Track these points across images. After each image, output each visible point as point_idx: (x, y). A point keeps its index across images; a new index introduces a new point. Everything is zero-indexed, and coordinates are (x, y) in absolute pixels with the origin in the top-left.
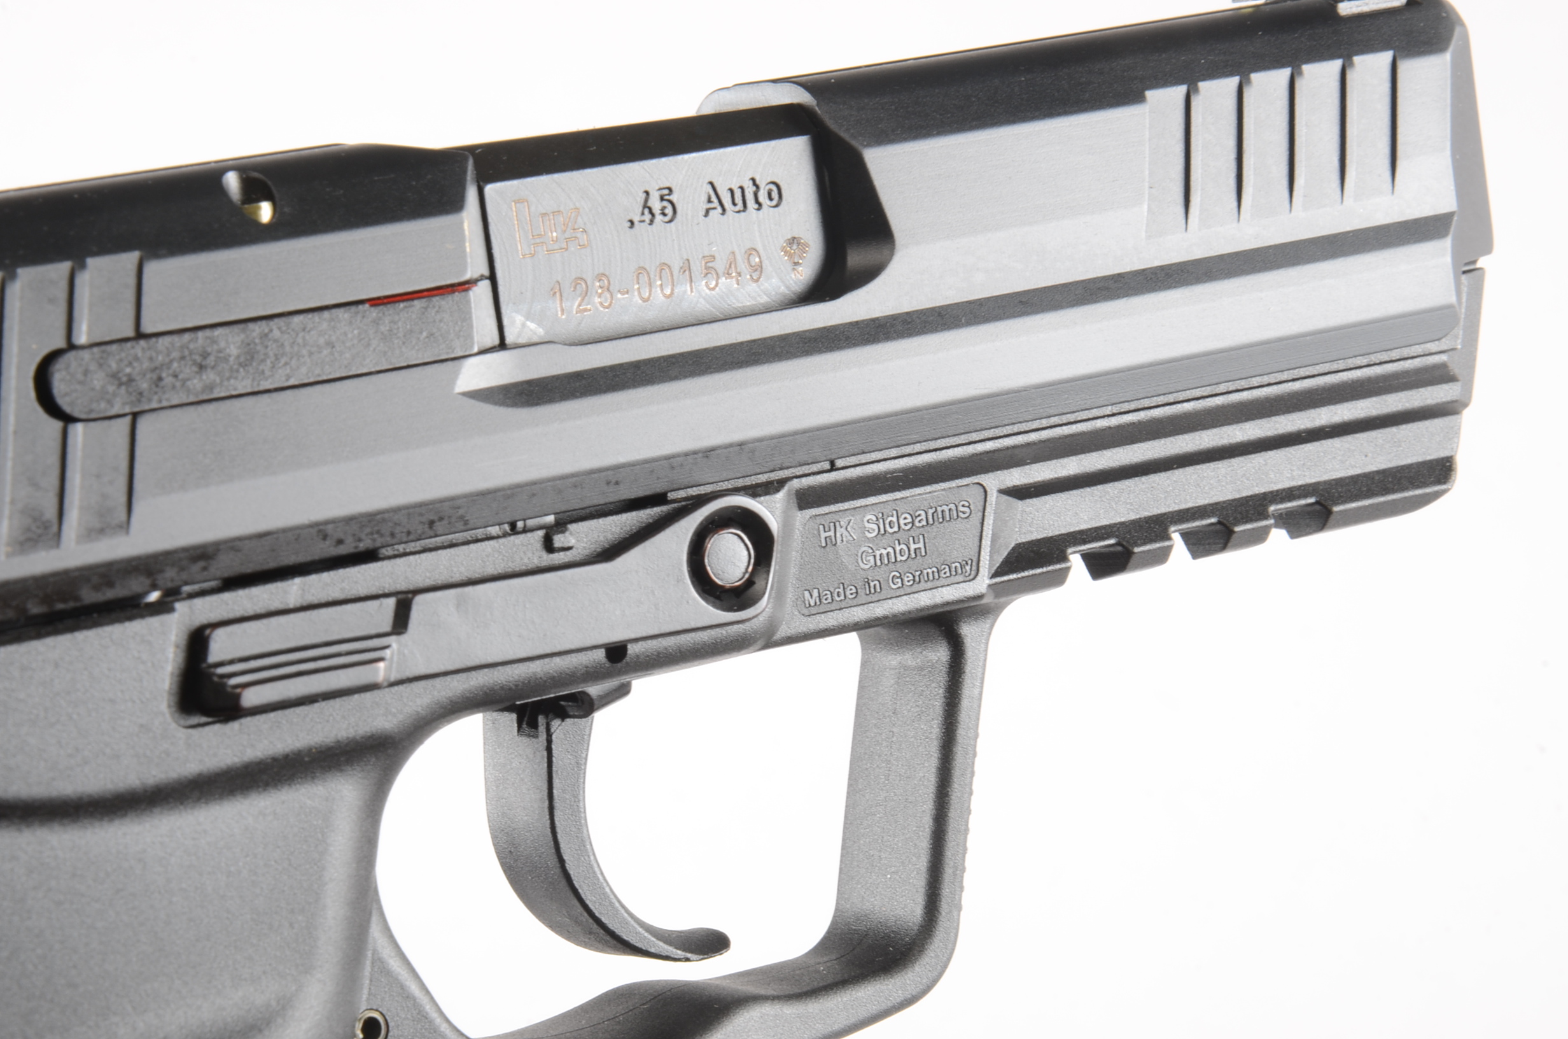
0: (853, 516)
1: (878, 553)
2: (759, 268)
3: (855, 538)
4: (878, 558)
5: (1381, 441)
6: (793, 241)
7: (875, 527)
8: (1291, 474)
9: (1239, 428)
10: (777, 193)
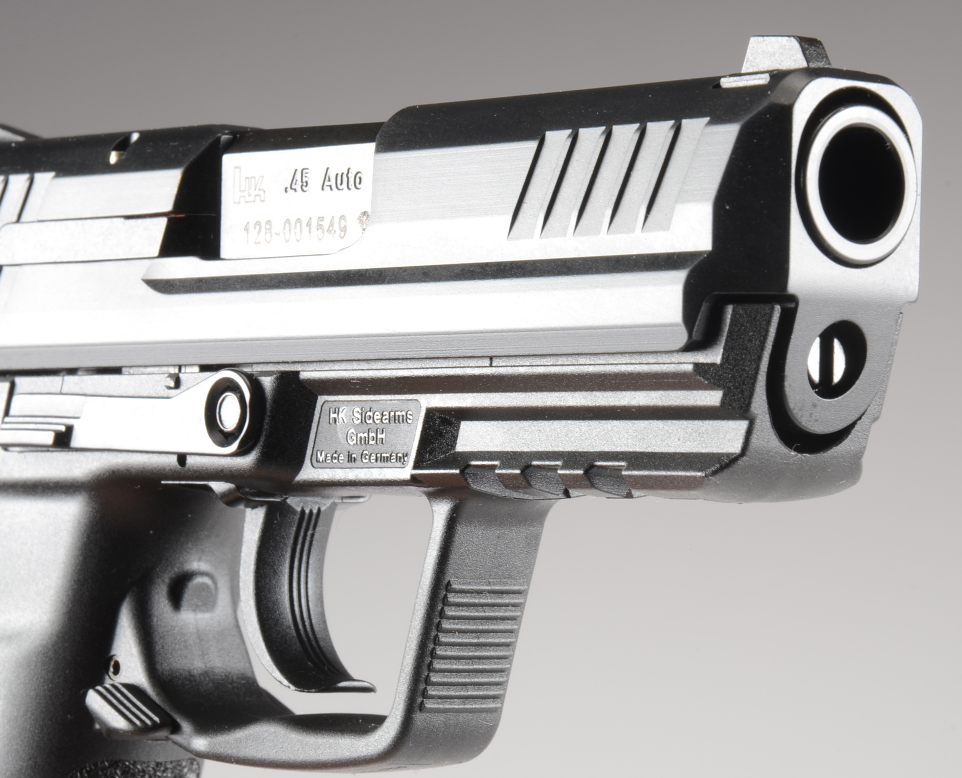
0: (347, 406)
1: (359, 435)
2: (344, 229)
3: (345, 422)
4: (359, 439)
5: (690, 430)
6: (365, 213)
7: (360, 417)
8: (627, 441)
9: (572, 395)
10: (358, 180)
